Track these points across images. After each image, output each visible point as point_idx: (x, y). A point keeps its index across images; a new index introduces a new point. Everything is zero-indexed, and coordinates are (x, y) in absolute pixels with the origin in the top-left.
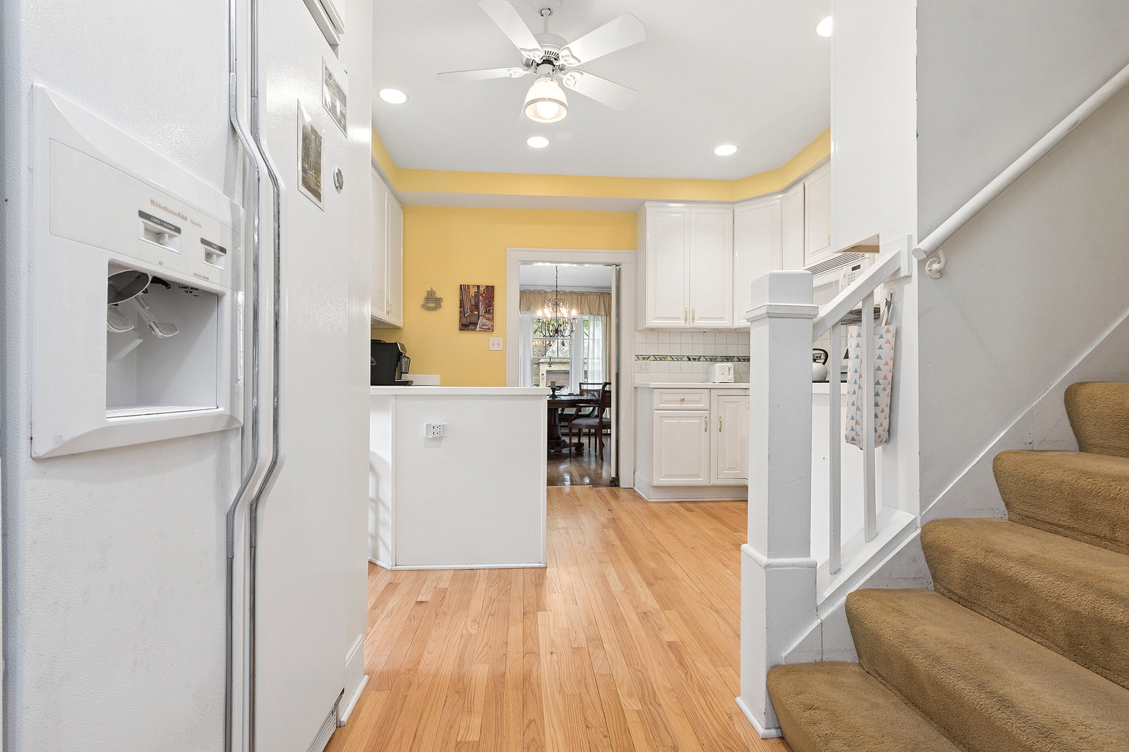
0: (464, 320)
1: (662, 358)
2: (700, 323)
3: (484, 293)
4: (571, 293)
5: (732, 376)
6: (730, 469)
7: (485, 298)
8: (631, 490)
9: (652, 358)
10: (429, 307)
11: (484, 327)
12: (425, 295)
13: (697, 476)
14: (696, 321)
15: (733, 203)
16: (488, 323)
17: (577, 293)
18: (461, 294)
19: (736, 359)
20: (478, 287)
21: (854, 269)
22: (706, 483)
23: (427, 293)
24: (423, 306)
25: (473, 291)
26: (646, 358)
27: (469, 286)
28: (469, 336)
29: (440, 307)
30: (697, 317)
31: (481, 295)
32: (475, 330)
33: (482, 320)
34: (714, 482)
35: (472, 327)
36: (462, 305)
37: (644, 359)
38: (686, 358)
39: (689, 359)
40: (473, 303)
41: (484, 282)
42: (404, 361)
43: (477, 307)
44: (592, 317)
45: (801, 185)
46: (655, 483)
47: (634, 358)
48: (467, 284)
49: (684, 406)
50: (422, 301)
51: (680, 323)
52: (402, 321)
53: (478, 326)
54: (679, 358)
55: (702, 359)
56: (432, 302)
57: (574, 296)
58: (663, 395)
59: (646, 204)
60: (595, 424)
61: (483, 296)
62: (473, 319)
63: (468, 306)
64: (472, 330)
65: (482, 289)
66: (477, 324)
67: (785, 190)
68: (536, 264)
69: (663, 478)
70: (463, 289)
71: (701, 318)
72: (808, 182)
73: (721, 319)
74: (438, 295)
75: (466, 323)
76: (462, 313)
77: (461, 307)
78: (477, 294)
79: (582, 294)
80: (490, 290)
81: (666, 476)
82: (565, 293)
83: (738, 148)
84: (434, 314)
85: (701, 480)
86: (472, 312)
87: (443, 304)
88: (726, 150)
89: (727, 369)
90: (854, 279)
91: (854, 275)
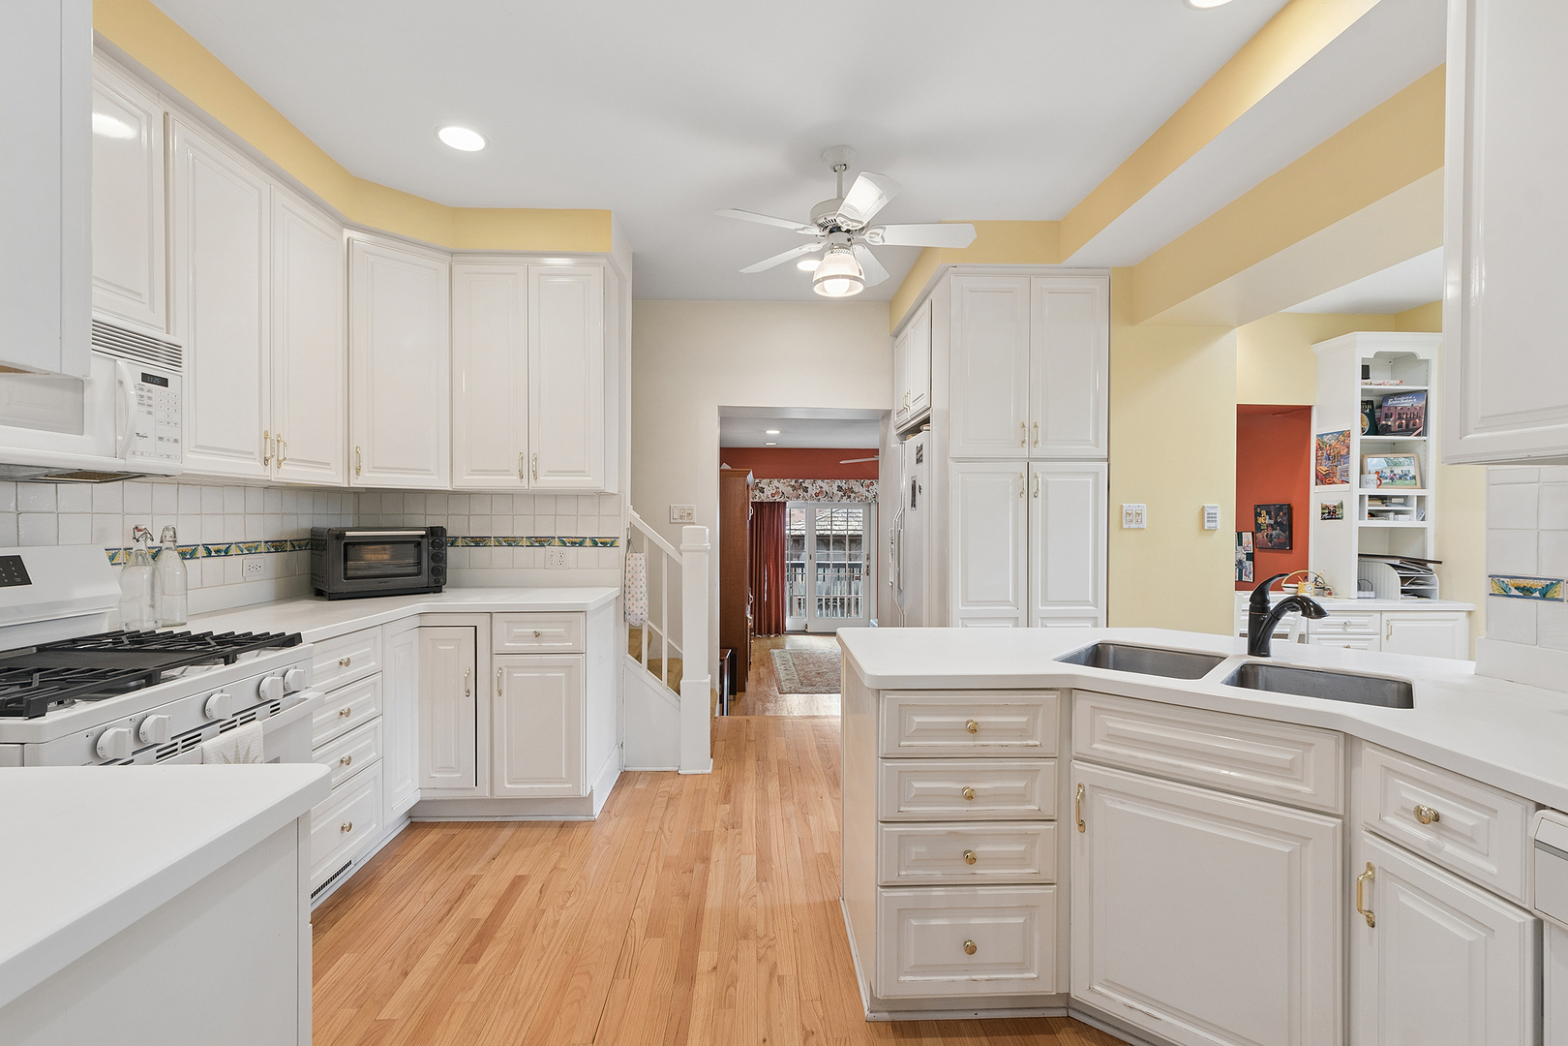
21: (146, 378)
90: (150, 402)
91: (149, 394)
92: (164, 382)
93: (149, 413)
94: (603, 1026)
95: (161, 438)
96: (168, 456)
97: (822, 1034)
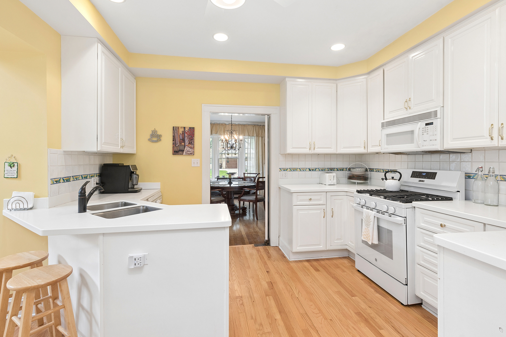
0: (176, 149)
1: (295, 170)
2: (318, 151)
3: (188, 132)
4: (239, 125)
5: (335, 181)
6: (338, 239)
7: (189, 135)
8: (277, 248)
9: (289, 170)
10: (153, 140)
11: (188, 153)
12: (151, 133)
13: (319, 245)
14: (316, 150)
15: (336, 80)
16: (190, 150)
17: (242, 125)
18: (174, 133)
19: (336, 170)
20: (184, 128)
21: (427, 124)
22: (324, 249)
23: (152, 132)
24: (149, 140)
25: (181, 131)
26: (285, 170)
27: (178, 127)
28: (178, 158)
29: (160, 140)
30: (316, 147)
31: (186, 133)
32: (182, 154)
33: (187, 149)
34: (329, 248)
35: (181, 153)
36: (174, 139)
37: (284, 170)
38: (308, 170)
39: (310, 170)
40: (181, 138)
41: (188, 125)
42: (134, 176)
43: (183, 140)
44: (249, 137)
45: (381, 71)
46: (294, 250)
47: (279, 170)
48: (177, 126)
49: (311, 202)
50: (149, 137)
51: (306, 151)
52: (135, 149)
53: (184, 152)
54: (303, 170)
55: (317, 170)
56: (155, 137)
57: (240, 126)
58: (298, 196)
59: (287, 79)
60: (253, 199)
61: (187, 134)
62: (181, 148)
63: (178, 140)
64: (181, 154)
65: (187, 129)
66: (184, 151)
67: (369, 73)
68: (220, 114)
69: (299, 247)
70: (175, 129)
71: (318, 148)
72: (386, 68)
73: (330, 148)
74: (159, 133)
75: (177, 150)
76: (174, 144)
77: (173, 140)
78: (184, 133)
79: (244, 125)
80: (192, 130)
81: (300, 246)
82: (236, 125)
83: (346, 46)
84: (156, 145)
85: (321, 247)
86: (180, 143)
87: (162, 138)
88: (338, 47)
89: (333, 177)
90: (428, 131)
91: (427, 129)
92: (432, 124)
93: (427, 134)
94: (298, 301)
95: (431, 140)
96: (433, 145)
97: (238, 305)
